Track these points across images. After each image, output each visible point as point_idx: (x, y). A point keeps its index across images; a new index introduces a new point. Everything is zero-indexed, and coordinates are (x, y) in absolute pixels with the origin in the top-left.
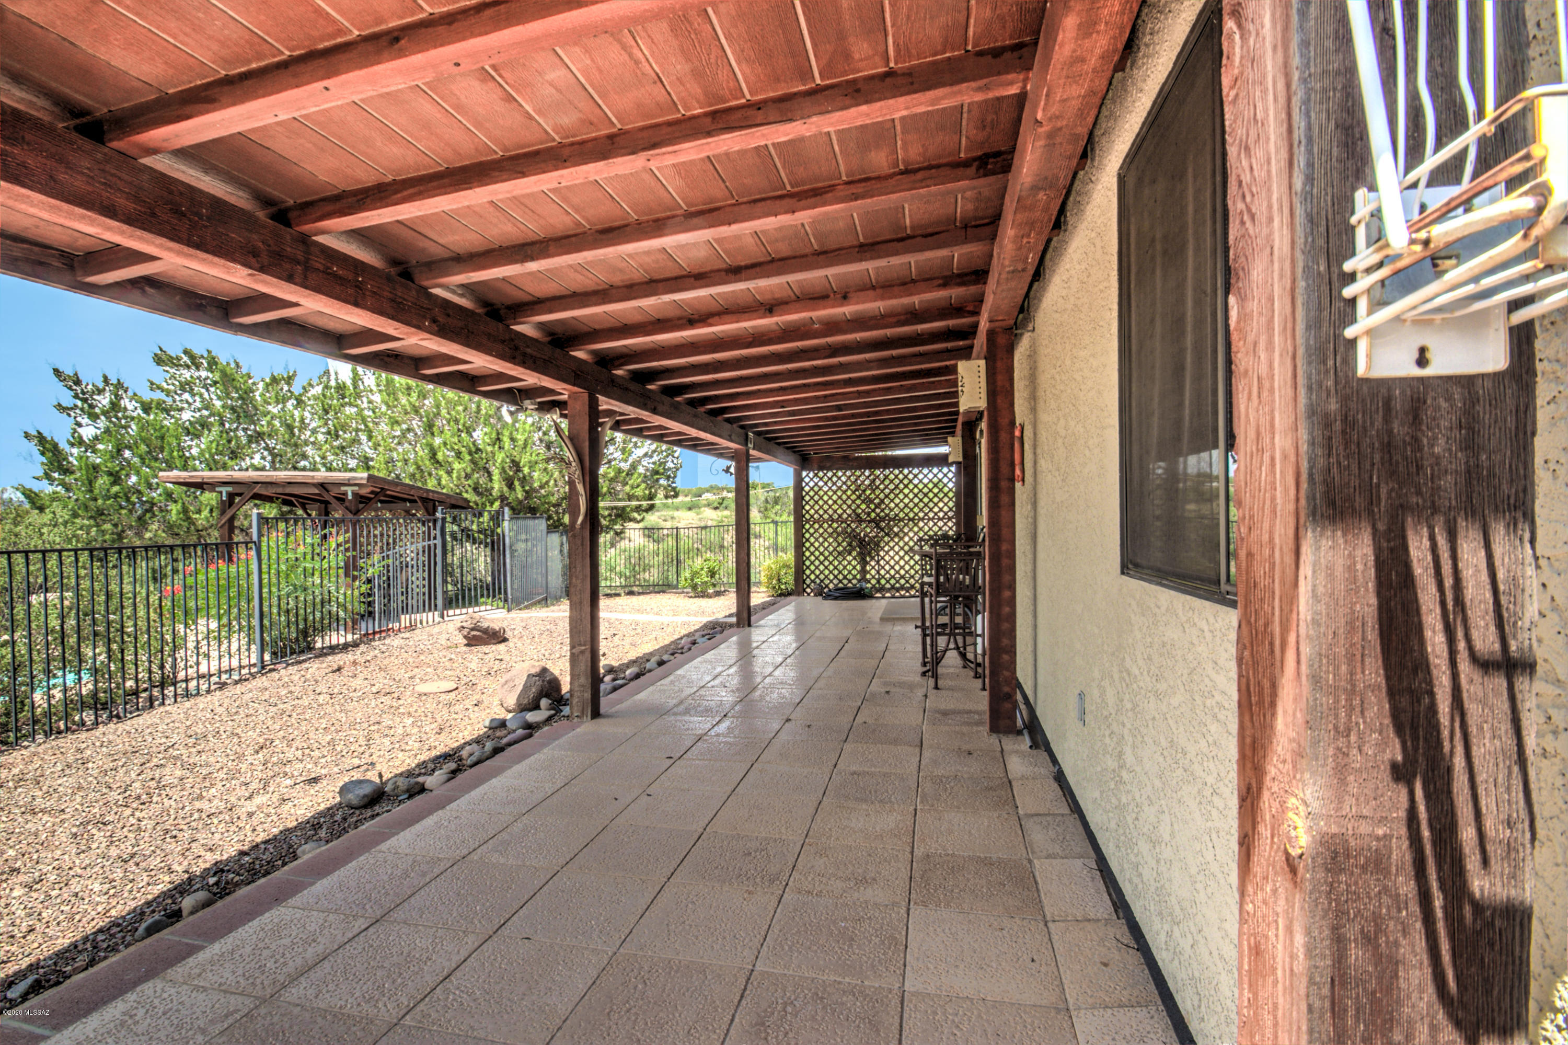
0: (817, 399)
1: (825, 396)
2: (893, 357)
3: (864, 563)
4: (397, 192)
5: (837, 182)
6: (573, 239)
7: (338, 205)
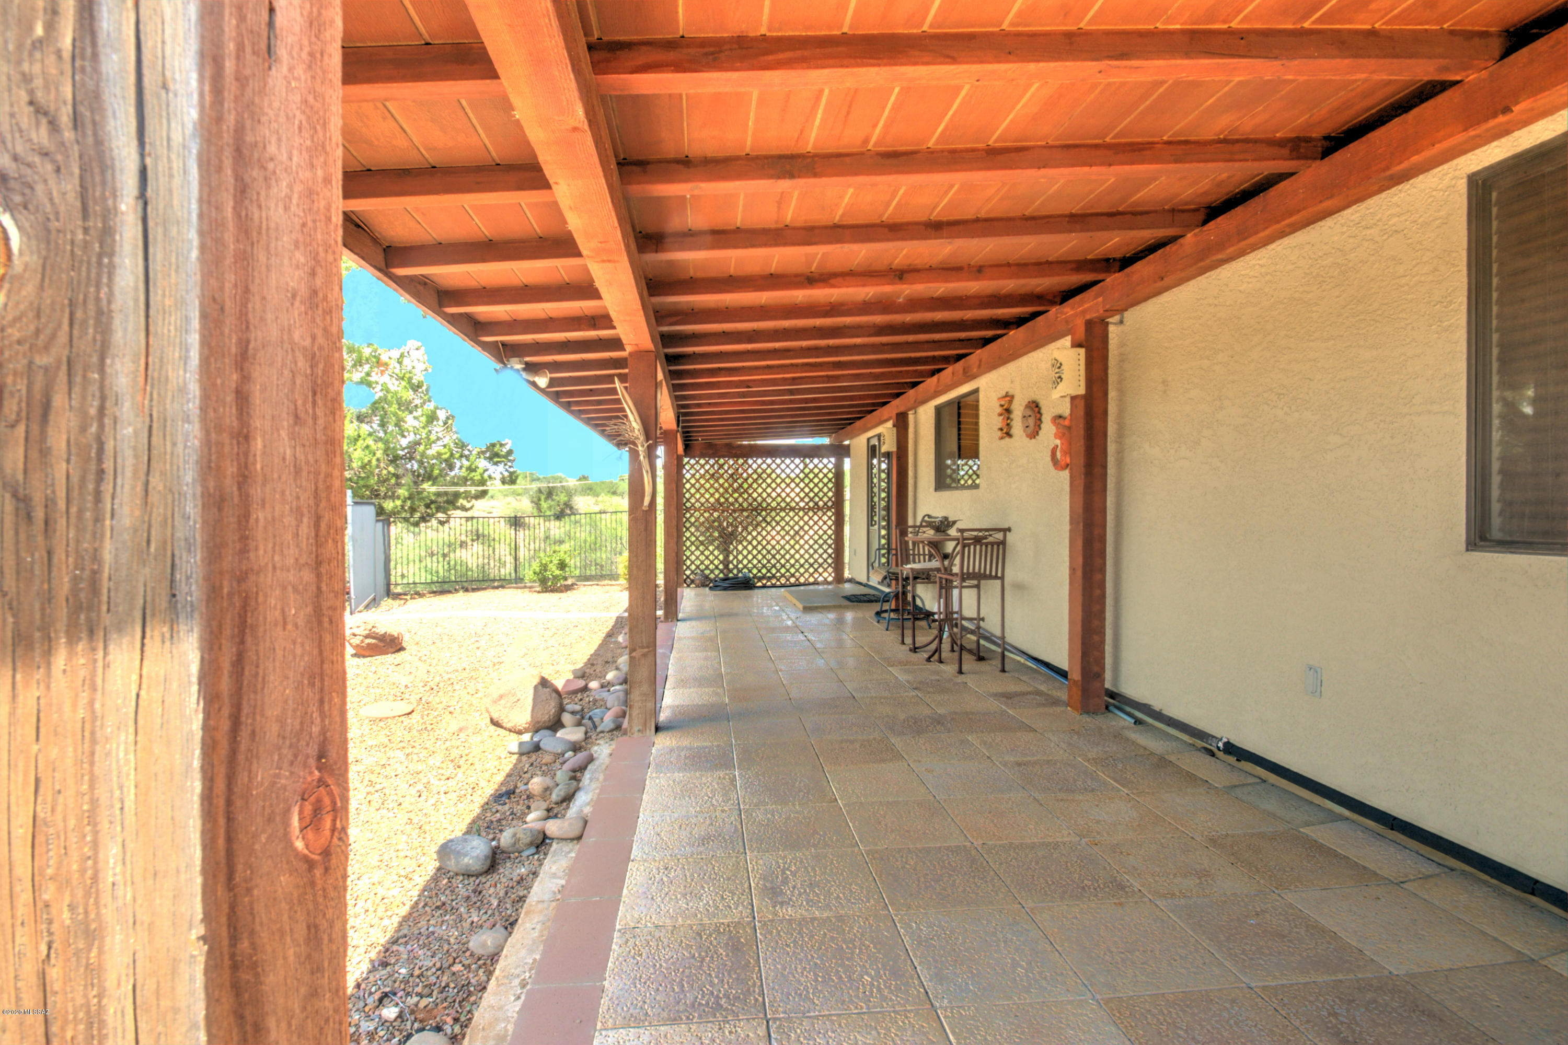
0: (785, 381)
1: (794, 379)
2: (907, 343)
3: (727, 552)
4: (767, 52)
5: (1156, 140)
6: (847, 159)
7: (672, 56)
